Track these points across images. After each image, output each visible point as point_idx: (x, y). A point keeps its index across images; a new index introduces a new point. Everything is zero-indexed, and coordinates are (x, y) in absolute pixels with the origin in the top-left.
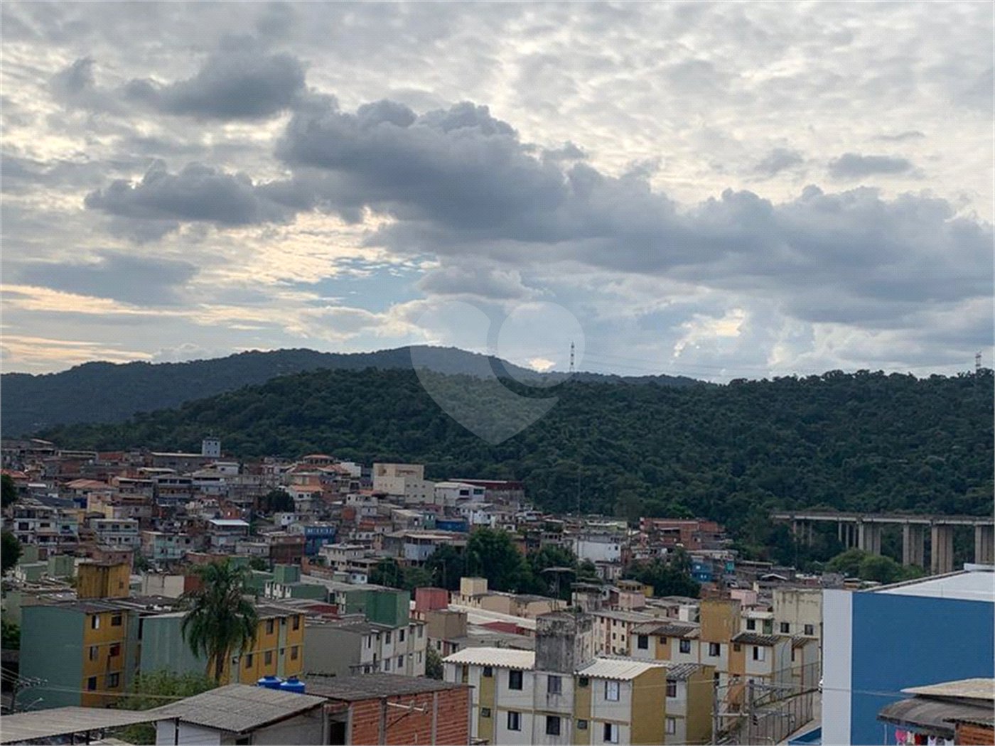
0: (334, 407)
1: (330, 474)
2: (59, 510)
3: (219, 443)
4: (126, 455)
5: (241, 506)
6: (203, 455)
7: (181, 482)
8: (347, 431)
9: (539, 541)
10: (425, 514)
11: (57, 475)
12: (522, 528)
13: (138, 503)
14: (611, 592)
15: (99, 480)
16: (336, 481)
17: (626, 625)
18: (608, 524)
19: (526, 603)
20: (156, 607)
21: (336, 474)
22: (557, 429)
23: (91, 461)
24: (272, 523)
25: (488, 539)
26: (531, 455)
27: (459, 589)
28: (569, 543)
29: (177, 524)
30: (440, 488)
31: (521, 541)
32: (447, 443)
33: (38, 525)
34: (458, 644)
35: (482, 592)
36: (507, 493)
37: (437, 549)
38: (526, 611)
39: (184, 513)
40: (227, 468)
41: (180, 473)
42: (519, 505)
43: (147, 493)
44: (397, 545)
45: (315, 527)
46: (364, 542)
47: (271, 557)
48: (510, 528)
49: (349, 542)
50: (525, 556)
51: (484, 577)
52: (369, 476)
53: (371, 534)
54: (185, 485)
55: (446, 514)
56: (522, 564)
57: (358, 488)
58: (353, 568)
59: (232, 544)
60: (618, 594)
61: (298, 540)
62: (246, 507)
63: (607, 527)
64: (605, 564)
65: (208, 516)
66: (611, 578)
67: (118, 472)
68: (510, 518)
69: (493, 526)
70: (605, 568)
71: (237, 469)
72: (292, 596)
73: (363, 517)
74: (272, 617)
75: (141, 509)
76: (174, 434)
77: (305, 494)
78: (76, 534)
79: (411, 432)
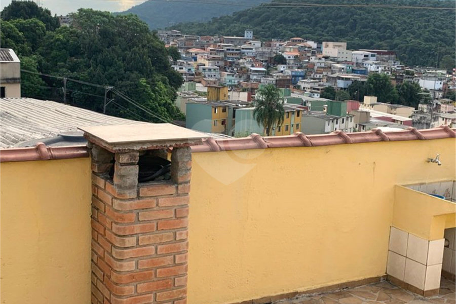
0: (302, 14)
1: (302, 47)
2: (187, 62)
3: (252, 32)
4: (212, 38)
5: (262, 61)
6: (245, 38)
7: (236, 50)
8: (308, 26)
9: (402, 80)
10: (347, 66)
11: (183, 46)
12: (394, 73)
13: (218, 59)
14: (437, 104)
15: (201, 49)
16: (305, 50)
17: (445, 119)
18: (437, 72)
19: (395, 108)
20: (239, 105)
21: (305, 47)
22: (412, 24)
23: (197, 40)
24: (276, 69)
25: (378, 78)
26: (398, 38)
27: (363, 101)
28: (417, 81)
29: (235, 69)
30: (354, 54)
31: (394, 79)
32: (356, 31)
33: (178, 68)
34: (365, 126)
35: (374, 103)
36: (387, 56)
37: (353, 83)
38: (395, 112)
39: (238, 64)
40: (256, 44)
41: (236, 46)
42: (393, 62)
43: (221, 55)
44: (334, 81)
45: (296, 72)
46: (318, 79)
47: (276, 85)
48: (388, 73)
49: (311, 79)
50: (395, 86)
51: (375, 96)
52: (320, 48)
53: (321, 75)
54: (238, 52)
55: (357, 66)
56: (394, 90)
57: (315, 54)
58: (313, 91)
59: (259, 78)
60: (440, 105)
61: (288, 77)
62: (265, 62)
63: (436, 73)
64: (434, 91)
65: (249, 66)
66: (437, 97)
67: (209, 46)
68: (389, 68)
69: (380, 72)
70: (434, 93)
71: (260, 44)
72: (287, 102)
73: (318, 67)
74: (289, 111)
75: (220, 62)
76: (230, 27)
77: (291, 57)
78: (194, 72)
79: (339, 26)
